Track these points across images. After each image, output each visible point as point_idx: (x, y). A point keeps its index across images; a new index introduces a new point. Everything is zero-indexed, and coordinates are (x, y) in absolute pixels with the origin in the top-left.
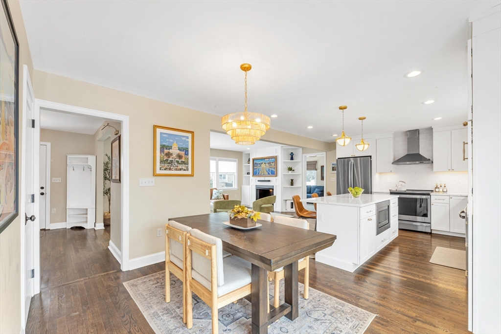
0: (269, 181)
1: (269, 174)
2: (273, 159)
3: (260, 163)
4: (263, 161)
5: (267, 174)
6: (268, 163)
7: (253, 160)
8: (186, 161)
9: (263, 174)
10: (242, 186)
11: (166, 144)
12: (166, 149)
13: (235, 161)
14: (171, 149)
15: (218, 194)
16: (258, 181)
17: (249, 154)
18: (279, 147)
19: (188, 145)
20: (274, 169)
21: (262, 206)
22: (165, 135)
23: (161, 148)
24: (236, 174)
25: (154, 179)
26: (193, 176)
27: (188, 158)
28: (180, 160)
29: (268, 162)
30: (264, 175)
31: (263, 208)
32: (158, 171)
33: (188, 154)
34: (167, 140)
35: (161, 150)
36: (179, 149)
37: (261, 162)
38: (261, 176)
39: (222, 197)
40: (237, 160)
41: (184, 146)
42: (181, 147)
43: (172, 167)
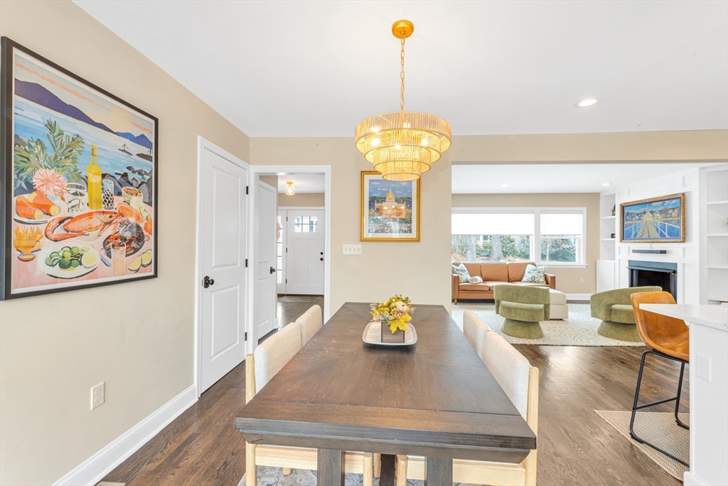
0: (664, 252)
1: (662, 235)
2: (674, 201)
3: (638, 212)
4: (647, 208)
5: (657, 235)
6: (661, 212)
7: (623, 207)
8: (408, 217)
9: (646, 236)
10: (598, 261)
11: (378, 195)
12: (378, 202)
13: (581, 212)
14: (385, 201)
15: (534, 274)
16: (634, 251)
17: (614, 195)
18: (694, 169)
19: (411, 193)
20: (678, 223)
21: (616, 306)
22: (375, 183)
23: (370, 202)
24: (582, 237)
25: (360, 245)
26: (419, 240)
27: (411, 214)
28: (398, 217)
29: (662, 208)
30: (650, 240)
31: (616, 310)
32: (367, 235)
33: (410, 208)
34: (379, 189)
35: (370, 205)
36: (397, 201)
37: (641, 210)
38: (642, 240)
39: (542, 279)
40: (585, 209)
41: (405, 195)
42: (399, 197)
43: (385, 228)
